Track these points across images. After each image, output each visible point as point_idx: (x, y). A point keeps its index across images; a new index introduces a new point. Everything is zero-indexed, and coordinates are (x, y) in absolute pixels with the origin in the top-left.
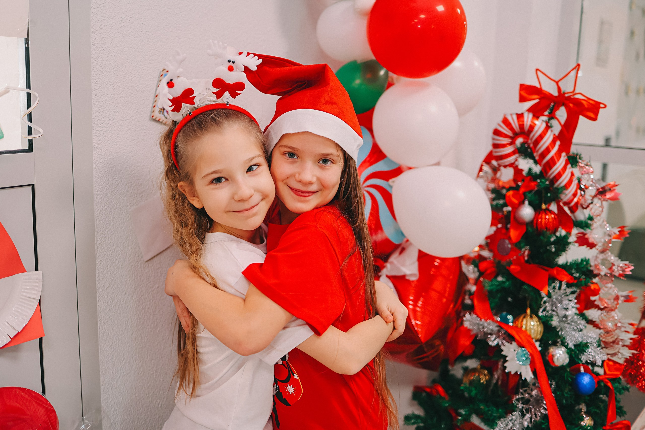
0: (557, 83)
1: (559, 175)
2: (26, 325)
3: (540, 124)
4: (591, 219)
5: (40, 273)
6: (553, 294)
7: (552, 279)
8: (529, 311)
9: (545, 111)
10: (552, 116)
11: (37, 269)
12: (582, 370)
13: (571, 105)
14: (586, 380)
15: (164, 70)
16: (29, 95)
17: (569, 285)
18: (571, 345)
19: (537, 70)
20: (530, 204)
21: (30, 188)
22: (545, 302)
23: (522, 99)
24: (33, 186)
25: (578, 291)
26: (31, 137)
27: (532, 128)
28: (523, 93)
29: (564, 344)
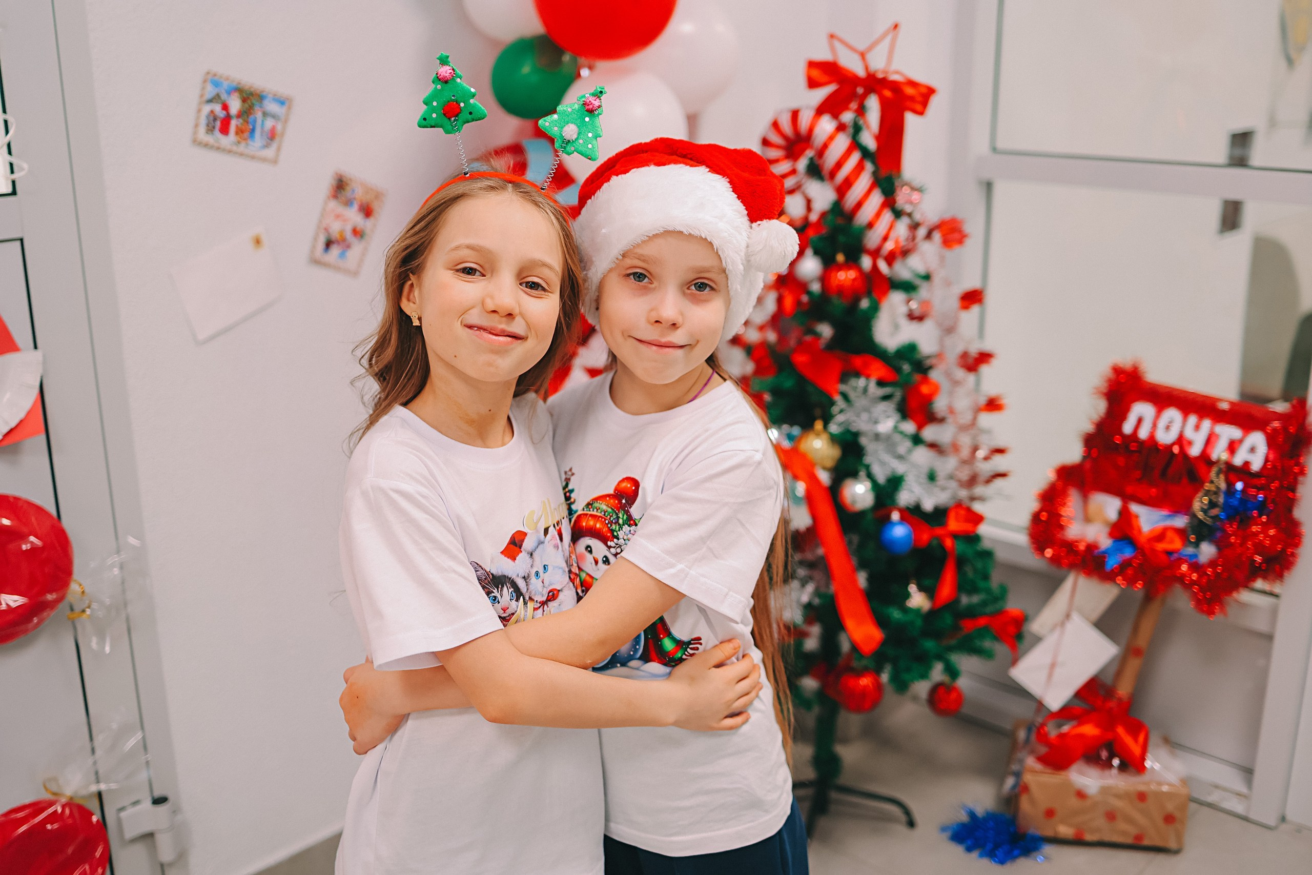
0: (863, 55)
1: (859, 205)
2: (21, 421)
3: (826, 125)
4: (927, 277)
5: (38, 354)
6: (852, 395)
7: (858, 374)
8: (819, 425)
9: (850, 102)
10: (861, 111)
11: (36, 347)
12: (895, 516)
13: (888, 93)
14: (899, 531)
15: (208, 73)
16: (6, 122)
17: (881, 383)
18: (881, 478)
19: (832, 36)
20: (817, 253)
21: (18, 243)
22: (841, 411)
23: (813, 84)
24: (22, 240)
25: (898, 394)
26: (13, 177)
27: (811, 130)
28: (816, 73)
29: (870, 476)
